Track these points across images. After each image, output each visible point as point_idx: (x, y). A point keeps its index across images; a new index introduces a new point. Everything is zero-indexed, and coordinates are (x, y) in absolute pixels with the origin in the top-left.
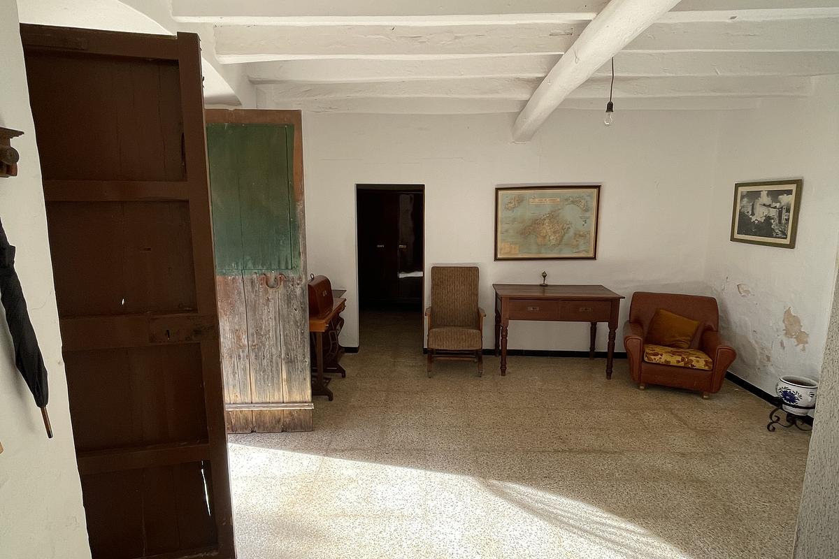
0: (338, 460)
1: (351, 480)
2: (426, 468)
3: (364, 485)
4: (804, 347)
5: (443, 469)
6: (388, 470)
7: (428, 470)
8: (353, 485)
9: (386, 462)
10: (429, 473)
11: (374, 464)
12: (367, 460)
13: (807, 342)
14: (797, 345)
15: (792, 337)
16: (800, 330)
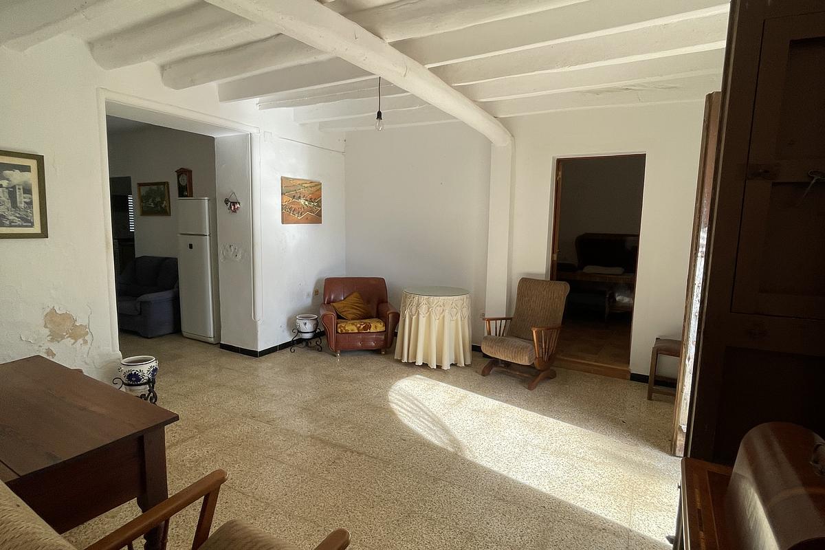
0: (608, 517)
1: (590, 488)
2: (505, 479)
3: (575, 480)
4: (84, 340)
5: (488, 472)
6: (547, 487)
7: (504, 476)
8: (588, 483)
9: (548, 497)
10: (505, 473)
11: (562, 498)
12: (571, 506)
13: (87, 333)
14: (74, 343)
15: (63, 338)
16: (74, 326)
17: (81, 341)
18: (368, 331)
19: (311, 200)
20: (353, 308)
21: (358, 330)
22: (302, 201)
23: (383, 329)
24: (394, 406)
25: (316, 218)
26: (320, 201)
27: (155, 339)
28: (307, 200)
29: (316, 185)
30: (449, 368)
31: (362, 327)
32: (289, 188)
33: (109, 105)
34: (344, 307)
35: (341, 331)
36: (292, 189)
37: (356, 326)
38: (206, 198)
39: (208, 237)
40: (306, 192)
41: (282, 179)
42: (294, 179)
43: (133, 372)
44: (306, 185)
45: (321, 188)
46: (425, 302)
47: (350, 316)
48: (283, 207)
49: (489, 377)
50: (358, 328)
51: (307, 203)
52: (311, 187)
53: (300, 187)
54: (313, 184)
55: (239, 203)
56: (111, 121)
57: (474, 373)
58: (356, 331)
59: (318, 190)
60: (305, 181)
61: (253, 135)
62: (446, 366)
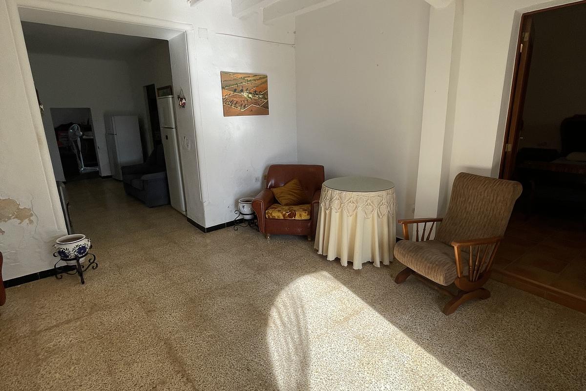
4: (30, 220)
13: (32, 215)
14: (20, 223)
15: (9, 218)
16: (18, 209)
17: (27, 221)
18: (294, 218)
19: (255, 93)
20: (289, 194)
21: (284, 217)
22: (245, 94)
23: (307, 217)
24: (274, 313)
25: (263, 109)
26: (266, 94)
27: (156, 208)
28: (251, 93)
29: (260, 78)
30: (361, 268)
31: (287, 214)
32: (229, 82)
33: (22, 10)
34: (282, 192)
35: (269, 217)
36: (232, 83)
37: (282, 213)
38: (170, 96)
39: (174, 130)
40: (249, 85)
41: (223, 74)
42: (234, 74)
43: (61, 250)
44: (249, 79)
45: (266, 81)
46: (337, 196)
47: (284, 202)
48: (225, 101)
49: (402, 286)
50: (284, 215)
51: (250, 96)
52: (255, 80)
53: (242, 81)
54: (258, 77)
55: (185, 99)
56: (25, 25)
57: (388, 277)
58: (282, 218)
59: (263, 83)
60: (248, 75)
61: (187, 33)
62: (357, 265)
